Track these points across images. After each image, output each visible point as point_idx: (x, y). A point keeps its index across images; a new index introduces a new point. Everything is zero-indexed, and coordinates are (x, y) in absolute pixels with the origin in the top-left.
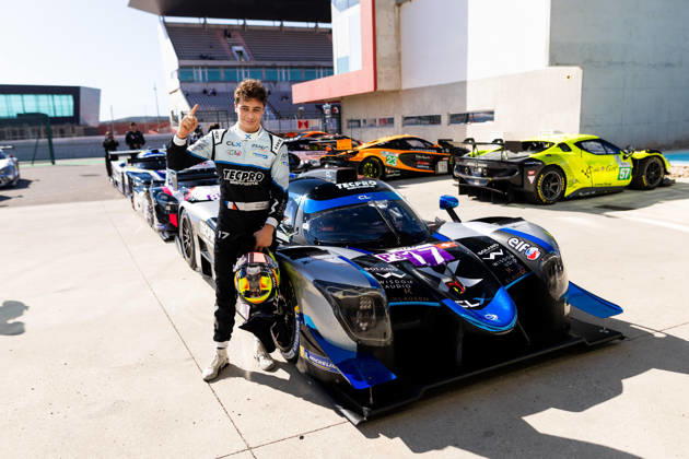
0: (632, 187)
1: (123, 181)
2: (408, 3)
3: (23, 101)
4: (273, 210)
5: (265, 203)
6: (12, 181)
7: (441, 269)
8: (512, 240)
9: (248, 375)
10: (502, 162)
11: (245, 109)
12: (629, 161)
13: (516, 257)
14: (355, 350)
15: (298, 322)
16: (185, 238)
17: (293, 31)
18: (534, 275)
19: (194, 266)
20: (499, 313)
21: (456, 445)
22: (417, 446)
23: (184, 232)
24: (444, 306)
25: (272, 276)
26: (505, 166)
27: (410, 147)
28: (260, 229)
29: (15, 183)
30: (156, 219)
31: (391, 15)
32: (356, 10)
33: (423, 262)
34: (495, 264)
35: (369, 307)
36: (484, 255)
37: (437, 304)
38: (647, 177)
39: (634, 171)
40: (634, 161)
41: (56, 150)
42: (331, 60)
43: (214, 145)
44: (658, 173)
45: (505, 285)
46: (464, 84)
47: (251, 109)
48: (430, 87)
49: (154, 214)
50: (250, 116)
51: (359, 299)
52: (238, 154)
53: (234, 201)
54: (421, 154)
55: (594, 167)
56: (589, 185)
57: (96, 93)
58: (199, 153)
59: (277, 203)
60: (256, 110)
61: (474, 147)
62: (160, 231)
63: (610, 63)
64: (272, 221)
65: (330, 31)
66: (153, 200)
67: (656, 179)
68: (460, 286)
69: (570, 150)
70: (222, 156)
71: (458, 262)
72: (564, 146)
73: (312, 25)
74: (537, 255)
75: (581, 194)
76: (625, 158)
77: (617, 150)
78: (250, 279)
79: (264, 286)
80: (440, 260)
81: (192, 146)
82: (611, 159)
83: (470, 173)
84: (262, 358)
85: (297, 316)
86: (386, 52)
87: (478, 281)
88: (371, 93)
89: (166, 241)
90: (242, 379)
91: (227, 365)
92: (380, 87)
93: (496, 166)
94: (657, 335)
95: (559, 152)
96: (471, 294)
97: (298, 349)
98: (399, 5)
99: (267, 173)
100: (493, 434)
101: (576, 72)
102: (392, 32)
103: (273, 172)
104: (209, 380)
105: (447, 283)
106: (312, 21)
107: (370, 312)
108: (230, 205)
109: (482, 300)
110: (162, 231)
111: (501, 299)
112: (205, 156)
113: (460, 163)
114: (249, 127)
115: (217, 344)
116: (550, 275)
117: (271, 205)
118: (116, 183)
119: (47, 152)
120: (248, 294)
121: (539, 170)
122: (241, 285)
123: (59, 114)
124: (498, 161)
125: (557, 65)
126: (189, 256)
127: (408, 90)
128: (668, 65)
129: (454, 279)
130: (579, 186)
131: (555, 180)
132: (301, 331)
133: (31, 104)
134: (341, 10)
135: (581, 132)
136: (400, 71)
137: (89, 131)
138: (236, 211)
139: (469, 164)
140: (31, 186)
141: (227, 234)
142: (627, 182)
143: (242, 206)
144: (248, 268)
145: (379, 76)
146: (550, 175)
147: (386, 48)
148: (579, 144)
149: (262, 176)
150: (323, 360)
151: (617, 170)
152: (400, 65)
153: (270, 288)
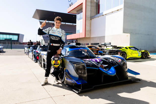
0: (141, 58)
1: (27, 52)
2: (93, 19)
3: (6, 36)
4: (61, 46)
5: (59, 45)
6: (1, 51)
7: (99, 63)
8: (115, 58)
9: (52, 85)
10: (113, 50)
11: (57, 23)
12: (140, 52)
13: (116, 61)
14: (78, 77)
15: (65, 72)
16: (40, 60)
17: (68, 25)
18: (120, 65)
19: (41, 66)
20: (112, 72)
21: (101, 98)
22: (92, 98)
23: (40, 59)
24: (99, 69)
25: (60, 61)
26: (113, 51)
27: (92, 48)
28: (58, 50)
29: (2, 52)
30: (34, 58)
31: (89, 21)
32: (82, 20)
33: (95, 61)
34: (111, 62)
35: (82, 68)
36: (108, 60)
37: (98, 69)
38: (145, 56)
39: (142, 54)
40: (142, 52)
41: (13, 47)
42: (76, 31)
43: (49, 30)
44: (147, 55)
45: (113, 66)
46: (104, 37)
47: (58, 23)
48: (97, 37)
49: (33, 57)
50: (58, 24)
51: (80, 66)
52: (54, 33)
53: (52, 43)
54: (95, 50)
55: (133, 53)
56: (132, 57)
57: (23, 36)
58: (45, 32)
59: (62, 44)
60: (59, 23)
61: (107, 47)
62: (34, 60)
63: (136, 34)
64: (61, 48)
65: (76, 26)
66: (34, 53)
67: (147, 57)
68: (103, 66)
69: (127, 49)
70: (50, 33)
71: (102, 62)
72: (126, 48)
73: (72, 24)
74: (121, 61)
75: (130, 59)
76: (140, 51)
77: (138, 50)
78: (55, 61)
79: (58, 63)
80: (98, 61)
81: (44, 30)
82: (137, 51)
83: (105, 53)
84: (56, 81)
85: (65, 70)
86: (88, 29)
87: (107, 65)
88: (84, 37)
89: (36, 62)
90: (51, 85)
91: (47, 83)
92: (86, 37)
93: (112, 51)
94: (148, 81)
95: (125, 49)
96: (105, 68)
97: (65, 78)
98: (91, 19)
99: (60, 38)
100: (110, 96)
101: (129, 35)
102: (89, 25)
103: (62, 38)
104: (42, 85)
105: (100, 66)
106: (72, 23)
107: (82, 69)
108: (51, 44)
109: (108, 69)
110: (35, 60)
111: (112, 69)
112: (47, 33)
113: (103, 51)
114: (57, 27)
115: (45, 77)
116: (124, 65)
117: (61, 45)
118: (25, 52)
119: (10, 47)
120: (54, 64)
121: (121, 52)
122: (53, 62)
123: (14, 39)
124: (112, 50)
125: (125, 33)
126: (40, 64)
127: (92, 38)
128: (148, 35)
129: (101, 65)
130: (129, 57)
131: (124, 55)
132: (66, 74)
133: (8, 37)
134: (78, 20)
135: (130, 45)
136: (91, 33)
137: (20, 44)
138: (53, 46)
139: (105, 51)
140: (6, 52)
141: (50, 51)
142: (140, 57)
143: (54, 45)
144: (55, 58)
145: (86, 34)
146: (123, 54)
147: (88, 28)
148: (129, 48)
149: (59, 38)
150: (70, 80)
151: (138, 54)
152: (91, 32)
153: (60, 63)
